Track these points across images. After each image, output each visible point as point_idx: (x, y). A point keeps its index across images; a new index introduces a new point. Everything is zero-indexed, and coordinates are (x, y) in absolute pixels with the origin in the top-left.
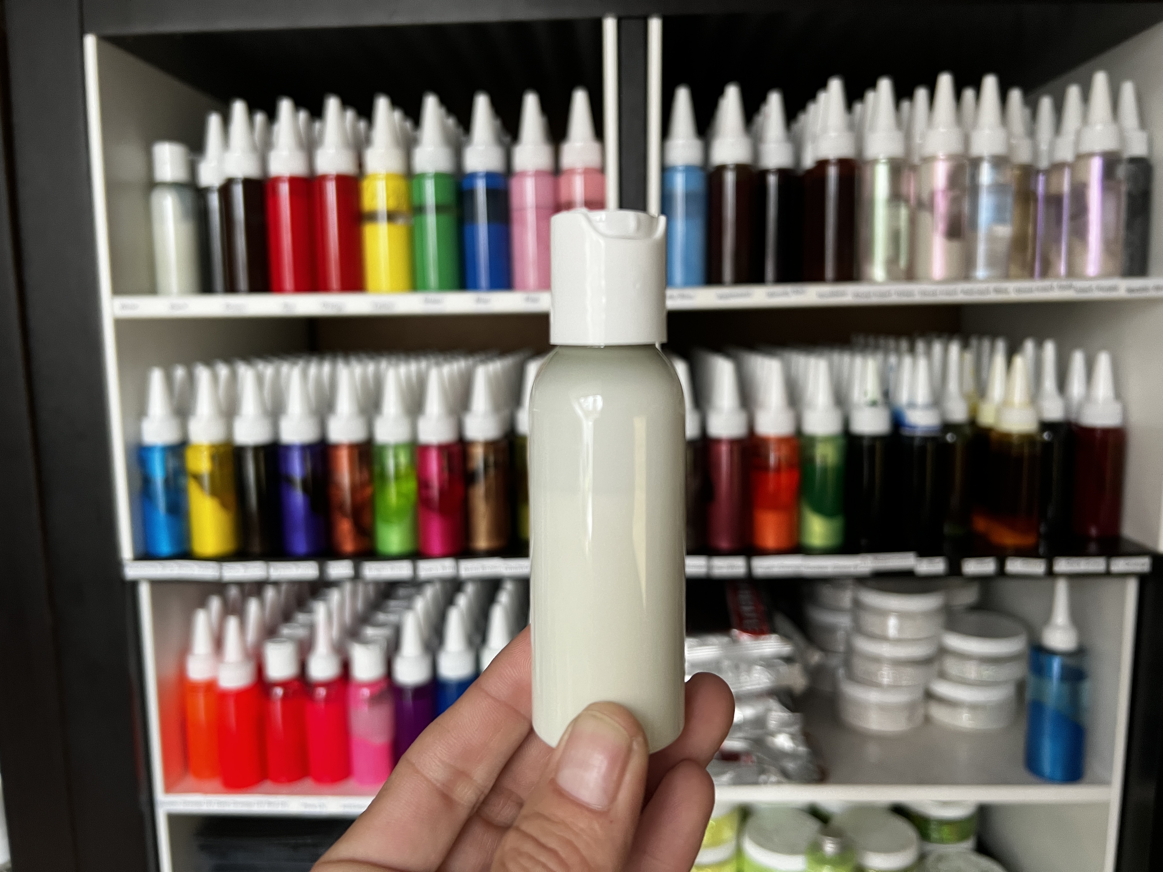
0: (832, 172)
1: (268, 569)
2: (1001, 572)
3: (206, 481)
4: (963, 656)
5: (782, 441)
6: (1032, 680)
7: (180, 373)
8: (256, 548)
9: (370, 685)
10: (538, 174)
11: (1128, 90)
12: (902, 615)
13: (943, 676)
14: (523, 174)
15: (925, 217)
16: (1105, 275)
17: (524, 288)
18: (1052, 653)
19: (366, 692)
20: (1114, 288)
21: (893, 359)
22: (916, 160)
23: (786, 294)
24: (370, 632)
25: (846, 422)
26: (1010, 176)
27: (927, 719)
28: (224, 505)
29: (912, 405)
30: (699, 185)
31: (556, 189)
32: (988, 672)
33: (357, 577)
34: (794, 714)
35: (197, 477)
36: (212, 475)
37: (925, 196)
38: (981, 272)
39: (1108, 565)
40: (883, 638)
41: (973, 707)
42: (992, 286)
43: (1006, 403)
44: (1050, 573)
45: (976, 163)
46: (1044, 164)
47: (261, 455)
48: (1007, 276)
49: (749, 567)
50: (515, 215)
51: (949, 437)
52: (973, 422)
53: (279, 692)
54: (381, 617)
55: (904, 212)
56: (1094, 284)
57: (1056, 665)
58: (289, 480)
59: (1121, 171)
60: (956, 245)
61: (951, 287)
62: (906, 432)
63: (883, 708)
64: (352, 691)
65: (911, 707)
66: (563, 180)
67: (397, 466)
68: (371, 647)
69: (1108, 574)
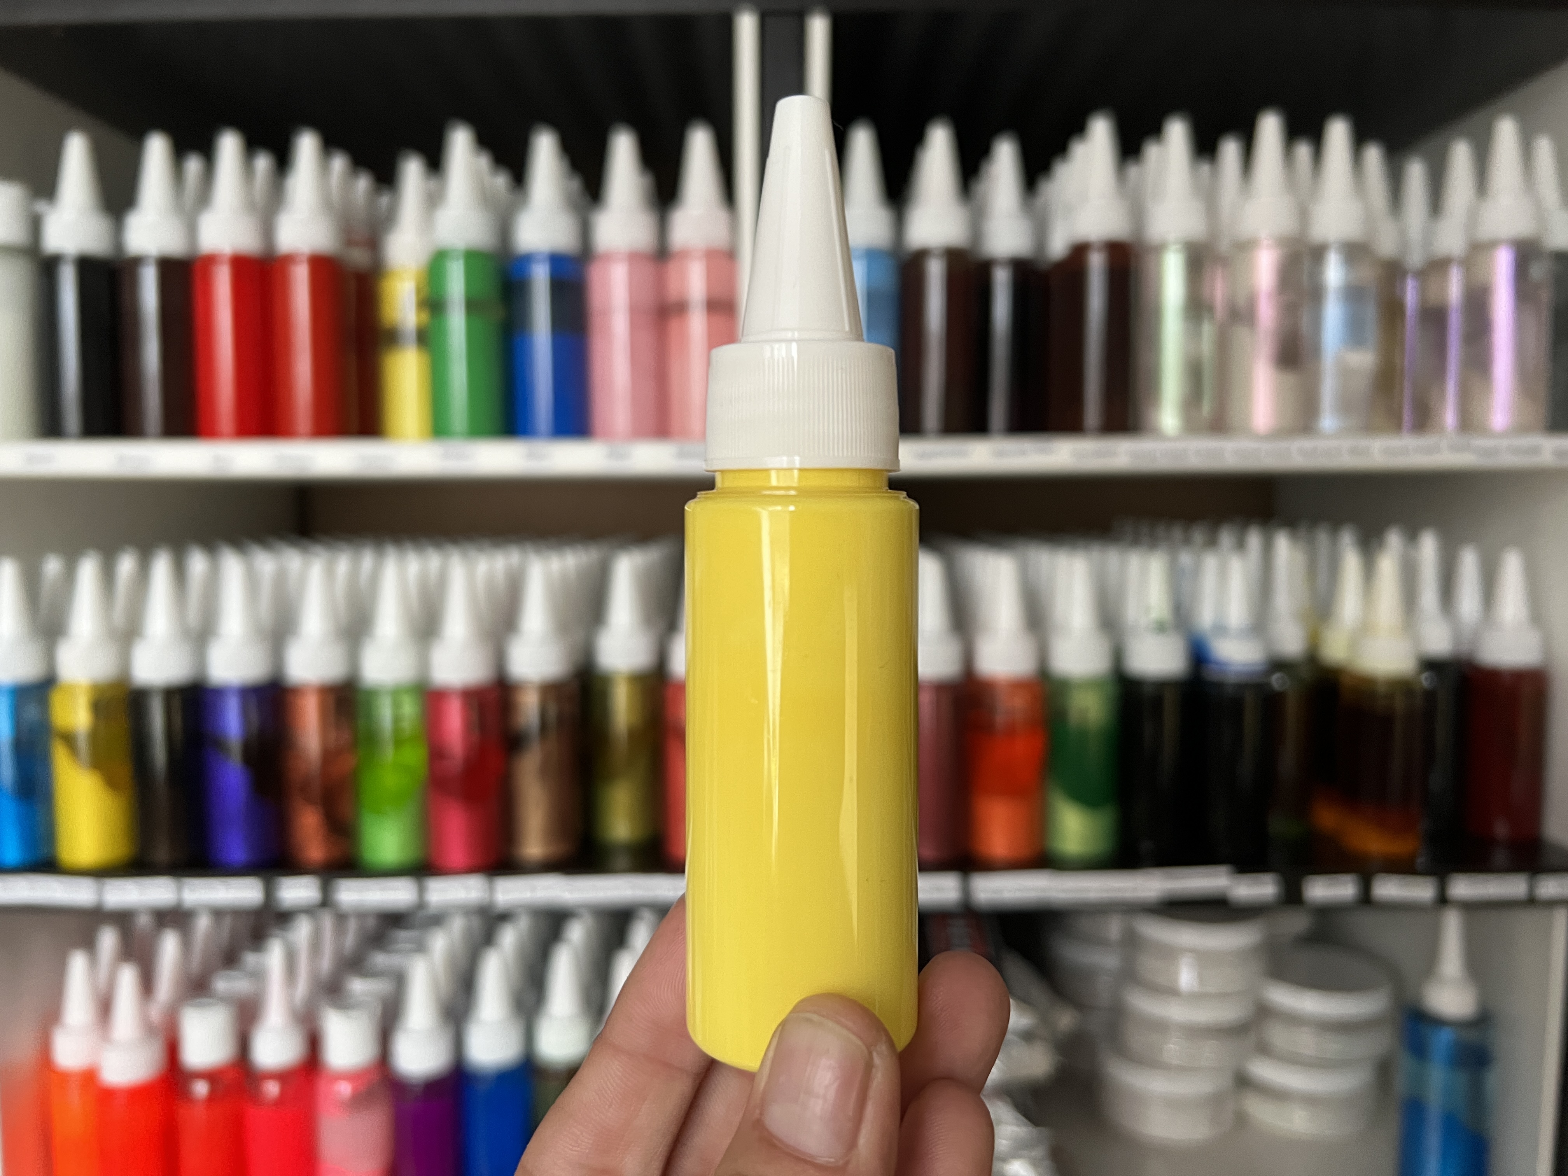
0: (1096, 262)
1: (180, 890)
2: (1366, 899)
3: (83, 744)
4: (1294, 1020)
5: (1019, 685)
6: (1405, 1063)
7: (52, 566)
8: (162, 853)
9: (353, 1076)
10: (634, 257)
11: (1544, 148)
12: (1204, 959)
13: (1264, 1050)
14: (608, 257)
15: (1241, 333)
16: (1520, 429)
17: (608, 436)
18: (1436, 1022)
19: (345, 1089)
20: (1535, 450)
21: (1186, 558)
22: (1224, 246)
23: (1023, 453)
24: (358, 986)
25: (1118, 655)
26: (1367, 274)
27: (1241, 1120)
28: (111, 782)
29: (1221, 629)
30: (887, 280)
31: (660, 282)
32: (1333, 1046)
33: (326, 902)
34: (1037, 1128)
35: (69, 739)
36: (94, 735)
37: (1241, 301)
38: (1328, 421)
39: (1531, 888)
40: (1171, 992)
41: (1310, 1100)
42: (1346, 444)
43: (1365, 628)
44: (1443, 900)
45: (1318, 253)
46: (1415, 259)
47: (177, 703)
48: (1369, 428)
49: (966, 891)
50: (596, 322)
51: (1276, 681)
52: (1312, 658)
53: (201, 1089)
54: (380, 959)
55: (1208, 330)
56: (1504, 443)
57: (1442, 1040)
58: (218, 743)
59: (1539, 271)
60: (1290, 379)
61: (1283, 445)
62: (1211, 674)
63: (1174, 1104)
64: (322, 1086)
65: (1216, 1101)
66: (672, 268)
67: (397, 720)
68: (355, 1014)
69: (1531, 902)
